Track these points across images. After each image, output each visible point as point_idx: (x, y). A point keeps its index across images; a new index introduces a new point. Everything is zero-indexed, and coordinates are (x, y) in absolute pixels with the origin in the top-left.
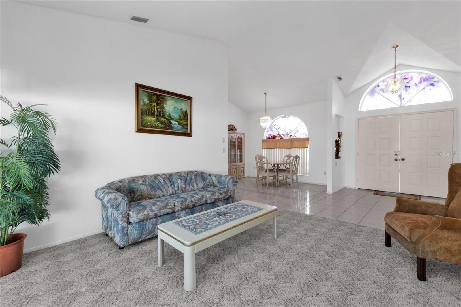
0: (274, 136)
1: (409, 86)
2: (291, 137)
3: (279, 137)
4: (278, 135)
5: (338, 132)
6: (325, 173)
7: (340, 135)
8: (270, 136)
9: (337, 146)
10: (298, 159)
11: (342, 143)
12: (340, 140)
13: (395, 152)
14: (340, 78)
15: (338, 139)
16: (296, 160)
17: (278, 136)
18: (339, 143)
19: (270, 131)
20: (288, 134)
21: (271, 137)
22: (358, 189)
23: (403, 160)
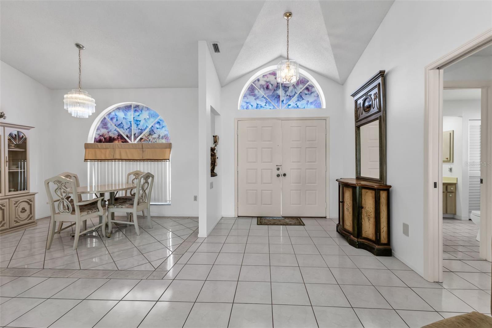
0: (110, 137)
3: (119, 139)
4: (118, 136)
5: (214, 136)
6: (195, 198)
7: (215, 140)
8: (102, 138)
9: (213, 157)
10: (150, 180)
11: (219, 153)
12: (215, 147)
13: (277, 166)
14: (216, 48)
15: (213, 146)
17: (118, 138)
18: (215, 154)
19: (103, 128)
21: (105, 139)
22: (238, 216)
23: (285, 175)
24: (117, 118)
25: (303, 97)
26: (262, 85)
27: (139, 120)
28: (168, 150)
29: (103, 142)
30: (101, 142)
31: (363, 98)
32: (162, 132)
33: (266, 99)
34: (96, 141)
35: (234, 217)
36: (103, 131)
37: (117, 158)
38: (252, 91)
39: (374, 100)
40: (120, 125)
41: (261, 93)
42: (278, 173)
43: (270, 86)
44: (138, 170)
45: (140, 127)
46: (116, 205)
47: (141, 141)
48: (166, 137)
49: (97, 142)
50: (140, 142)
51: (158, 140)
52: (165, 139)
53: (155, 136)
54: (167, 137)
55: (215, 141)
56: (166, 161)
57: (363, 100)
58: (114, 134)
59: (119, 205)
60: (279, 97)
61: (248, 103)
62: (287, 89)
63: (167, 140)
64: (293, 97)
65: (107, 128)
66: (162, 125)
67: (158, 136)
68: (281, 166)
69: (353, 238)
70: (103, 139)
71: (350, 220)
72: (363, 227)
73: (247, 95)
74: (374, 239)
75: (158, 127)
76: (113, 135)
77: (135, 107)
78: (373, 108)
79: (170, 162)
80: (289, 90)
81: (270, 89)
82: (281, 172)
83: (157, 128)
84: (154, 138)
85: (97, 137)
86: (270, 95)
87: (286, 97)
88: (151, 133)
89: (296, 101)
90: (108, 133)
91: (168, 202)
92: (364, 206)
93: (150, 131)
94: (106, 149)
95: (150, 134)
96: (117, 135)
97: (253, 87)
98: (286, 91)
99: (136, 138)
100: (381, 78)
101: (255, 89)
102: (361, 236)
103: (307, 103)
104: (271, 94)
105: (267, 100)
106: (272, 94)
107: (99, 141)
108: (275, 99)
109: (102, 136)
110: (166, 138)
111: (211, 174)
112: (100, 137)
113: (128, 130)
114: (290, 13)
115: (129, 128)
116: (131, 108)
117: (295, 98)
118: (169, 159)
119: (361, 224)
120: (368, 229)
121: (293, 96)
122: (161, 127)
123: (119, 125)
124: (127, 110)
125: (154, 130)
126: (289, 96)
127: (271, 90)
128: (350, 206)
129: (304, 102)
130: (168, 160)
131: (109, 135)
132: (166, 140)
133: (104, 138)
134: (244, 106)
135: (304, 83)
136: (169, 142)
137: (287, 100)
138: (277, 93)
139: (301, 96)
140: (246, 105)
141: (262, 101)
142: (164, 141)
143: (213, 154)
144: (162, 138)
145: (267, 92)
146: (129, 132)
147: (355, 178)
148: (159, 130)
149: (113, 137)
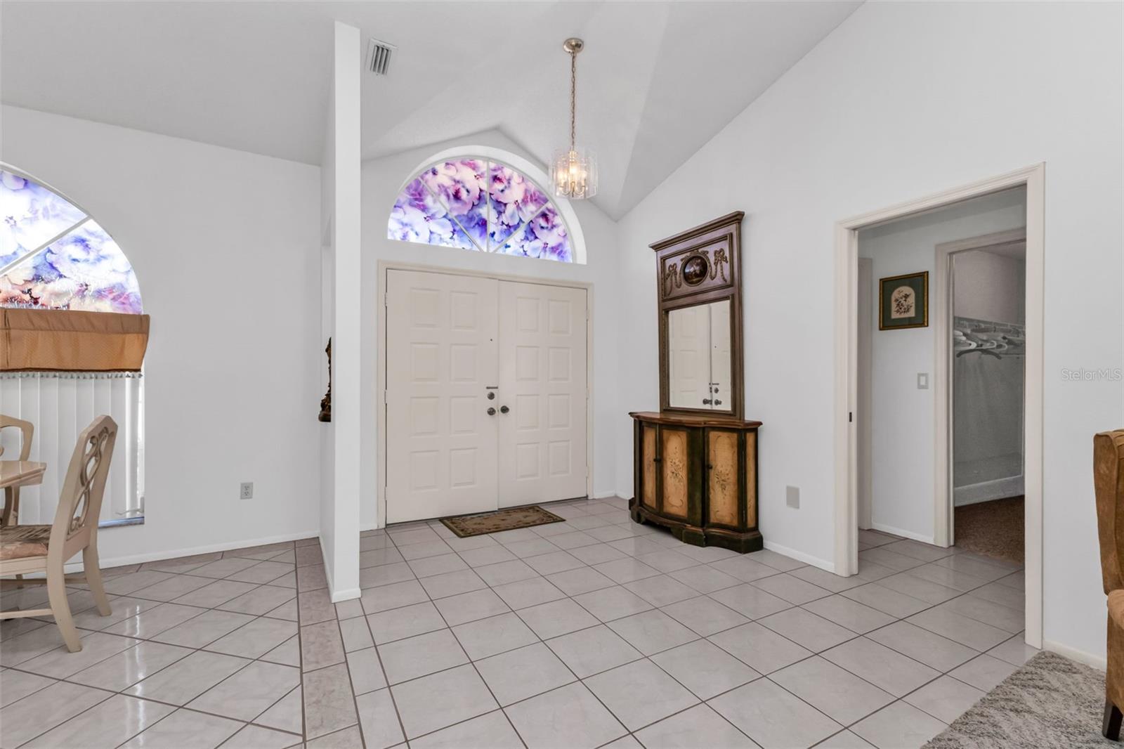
1: (505, 202)
13: (488, 388)
23: (505, 410)
25: (536, 233)
26: (443, 186)
31: (683, 256)
33: (454, 224)
35: (376, 528)
38: (418, 197)
39: (716, 264)
41: (440, 205)
42: (489, 407)
43: (464, 194)
57: (682, 260)
60: (483, 224)
61: (406, 225)
62: (503, 207)
64: (515, 229)
68: (497, 388)
69: (693, 528)
71: (682, 493)
72: (711, 504)
73: (404, 203)
74: (735, 523)
78: (713, 278)
80: (506, 212)
81: (463, 201)
82: (496, 404)
86: (464, 215)
87: (500, 227)
89: (522, 240)
92: (712, 463)
97: (421, 187)
98: (500, 213)
100: (735, 225)
101: (424, 192)
102: (709, 522)
103: (545, 248)
104: (466, 213)
105: (456, 224)
106: (469, 213)
108: (474, 226)
114: (580, 43)
117: (520, 234)
119: (709, 498)
120: (722, 505)
121: (516, 227)
126: (507, 225)
127: (465, 203)
128: (681, 465)
129: (538, 244)
134: (396, 232)
135: (539, 203)
137: (501, 232)
138: (480, 214)
139: (532, 231)
140: (401, 229)
141: (443, 226)
145: (456, 205)
147: (659, 411)
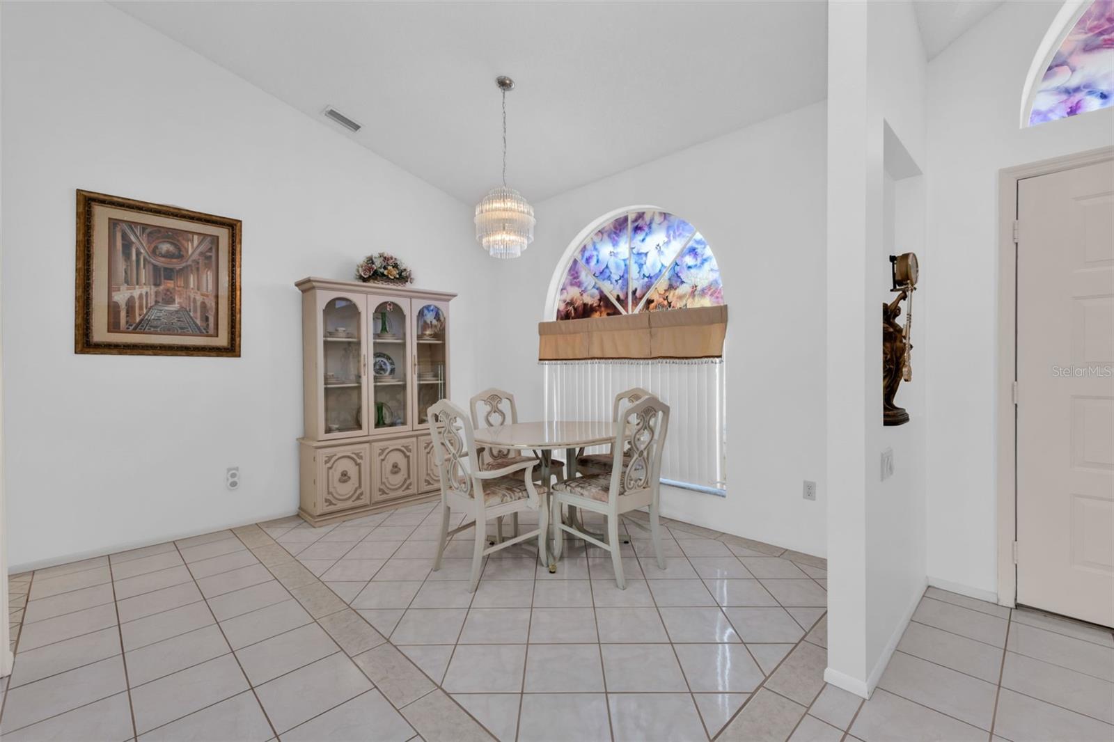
0: (585, 305)
2: (652, 305)
3: (603, 309)
4: (600, 300)
16: (647, 427)
17: (599, 306)
20: (638, 294)
24: (597, 256)
27: (643, 253)
28: (717, 327)
29: (572, 318)
30: (569, 319)
32: (704, 276)
34: (560, 317)
36: (573, 292)
37: (596, 356)
40: (603, 274)
44: (641, 387)
45: (646, 271)
46: (569, 485)
47: (648, 308)
48: (711, 290)
49: (562, 319)
50: (647, 311)
51: (690, 300)
52: (712, 295)
53: (684, 289)
54: (717, 289)
55: (898, 278)
56: (712, 362)
58: (592, 296)
59: (576, 486)
63: (717, 298)
65: (579, 285)
66: (702, 255)
67: (690, 290)
70: (573, 312)
75: (690, 264)
76: (591, 299)
77: (636, 220)
79: (725, 363)
83: (689, 267)
84: (680, 298)
85: (562, 307)
88: (674, 284)
90: (582, 295)
91: (718, 485)
93: (669, 279)
94: (575, 333)
95: (671, 287)
96: (598, 297)
99: (638, 300)
107: (565, 316)
109: (570, 303)
110: (715, 292)
111: (885, 416)
112: (566, 308)
113: (620, 281)
115: (623, 276)
116: (627, 225)
118: (720, 356)
122: (699, 262)
123: (601, 273)
124: (618, 232)
125: (680, 275)
130: (717, 360)
131: (582, 300)
132: (713, 299)
133: (574, 307)
136: (722, 304)
142: (707, 302)
143: (891, 330)
144: (703, 293)
146: (622, 289)
148: (692, 271)
149: (590, 303)
